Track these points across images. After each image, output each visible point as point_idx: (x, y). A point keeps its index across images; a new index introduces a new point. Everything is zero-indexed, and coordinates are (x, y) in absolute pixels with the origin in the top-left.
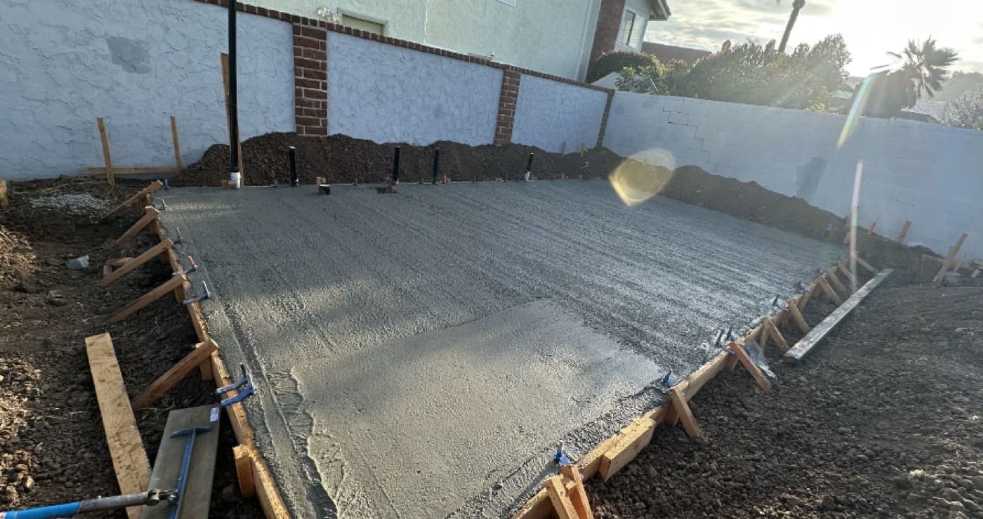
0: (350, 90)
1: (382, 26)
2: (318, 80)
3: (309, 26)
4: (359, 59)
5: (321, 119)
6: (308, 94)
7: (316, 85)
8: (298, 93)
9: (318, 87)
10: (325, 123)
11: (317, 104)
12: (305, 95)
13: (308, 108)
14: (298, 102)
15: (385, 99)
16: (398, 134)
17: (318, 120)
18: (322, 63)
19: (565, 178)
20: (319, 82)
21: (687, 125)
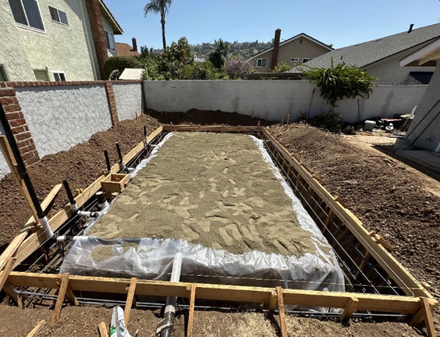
0: (40, 124)
2: (21, 126)
4: (38, 101)
5: (33, 151)
7: (21, 129)
9: (23, 131)
12: (19, 140)
13: (23, 147)
15: (61, 122)
16: (74, 141)
17: (32, 153)
18: (20, 113)
20: (22, 127)
21: (185, 92)
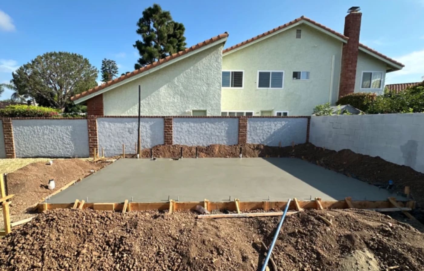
1: (205, 111)
3: (168, 118)
6: (167, 134)
8: (165, 134)
10: (172, 142)
11: (170, 137)
14: (165, 137)
16: (196, 143)
17: (170, 141)
19: (268, 157)
21: (341, 128)
